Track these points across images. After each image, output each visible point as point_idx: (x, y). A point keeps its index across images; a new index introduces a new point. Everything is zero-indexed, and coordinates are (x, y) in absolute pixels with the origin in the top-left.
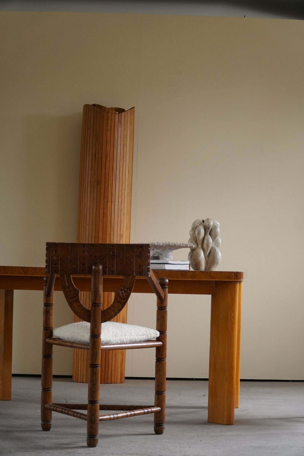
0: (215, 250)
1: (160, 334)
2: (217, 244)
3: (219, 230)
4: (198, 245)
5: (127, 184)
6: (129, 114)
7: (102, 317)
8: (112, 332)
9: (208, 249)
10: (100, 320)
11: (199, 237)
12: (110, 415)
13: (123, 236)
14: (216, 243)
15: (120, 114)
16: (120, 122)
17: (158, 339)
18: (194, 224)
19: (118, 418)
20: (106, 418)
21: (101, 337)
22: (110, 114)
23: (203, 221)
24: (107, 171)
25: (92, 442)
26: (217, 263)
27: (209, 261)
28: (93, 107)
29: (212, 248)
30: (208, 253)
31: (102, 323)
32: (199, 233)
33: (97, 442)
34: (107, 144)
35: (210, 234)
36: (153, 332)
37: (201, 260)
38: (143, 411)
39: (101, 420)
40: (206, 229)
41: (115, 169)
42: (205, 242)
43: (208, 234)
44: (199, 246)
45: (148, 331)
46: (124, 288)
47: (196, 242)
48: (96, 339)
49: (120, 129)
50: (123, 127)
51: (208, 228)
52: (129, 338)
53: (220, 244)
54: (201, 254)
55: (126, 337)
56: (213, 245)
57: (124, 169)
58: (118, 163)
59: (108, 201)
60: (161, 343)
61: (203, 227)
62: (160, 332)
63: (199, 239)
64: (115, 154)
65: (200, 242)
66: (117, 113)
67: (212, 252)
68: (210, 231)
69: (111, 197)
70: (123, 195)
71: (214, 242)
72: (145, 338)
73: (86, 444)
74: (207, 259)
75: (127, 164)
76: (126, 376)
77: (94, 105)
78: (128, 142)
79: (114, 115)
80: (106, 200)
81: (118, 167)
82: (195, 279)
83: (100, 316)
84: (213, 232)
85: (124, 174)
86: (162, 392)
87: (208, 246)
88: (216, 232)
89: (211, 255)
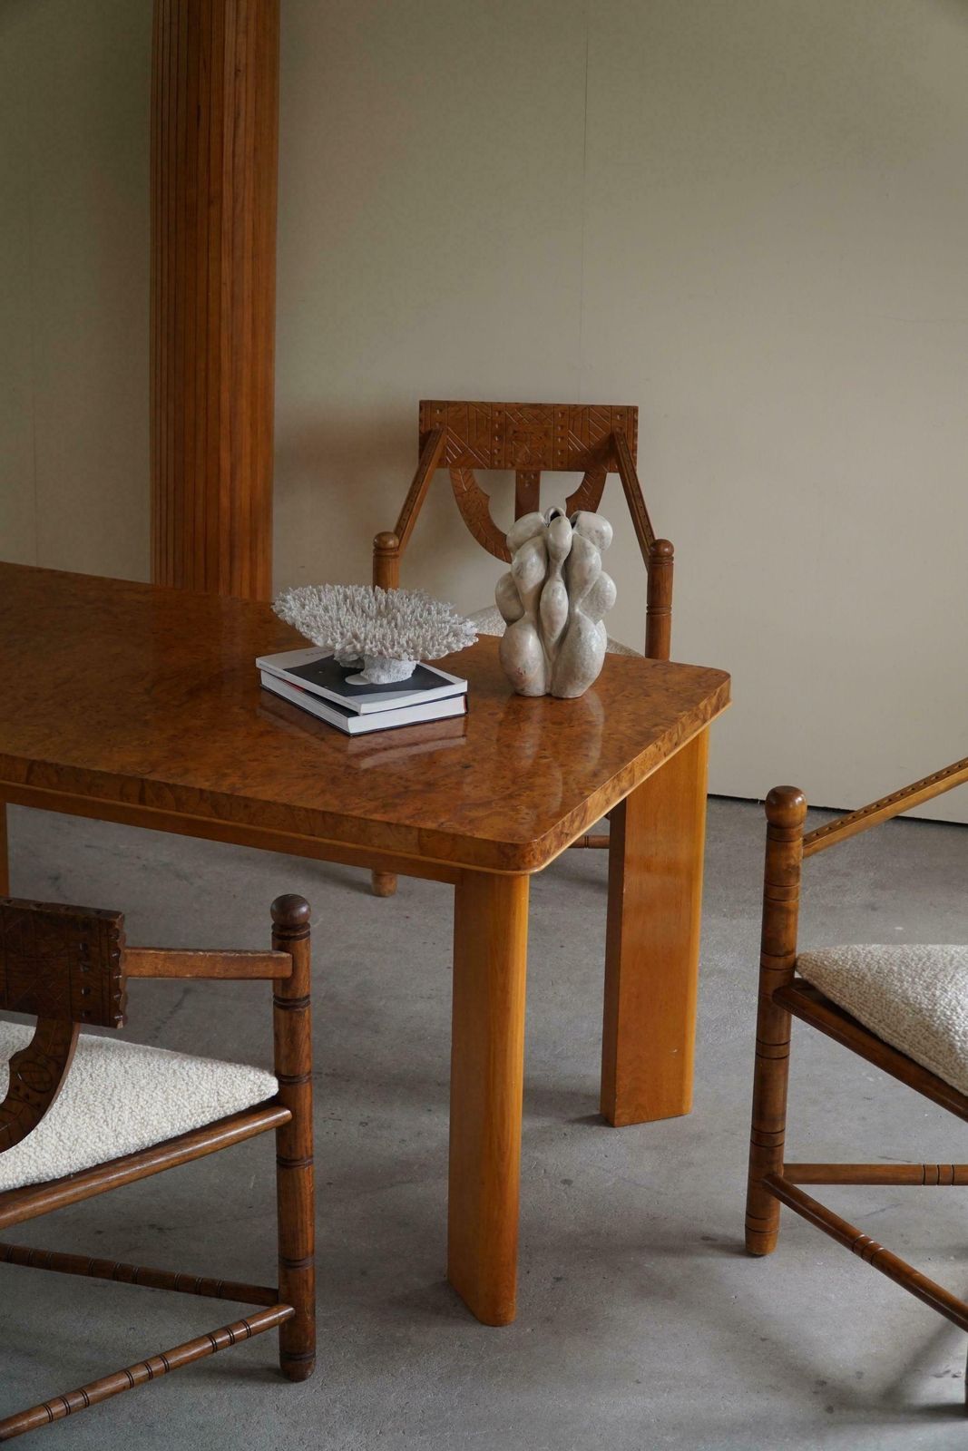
0: (579, 633)
2: (595, 603)
3: (595, 558)
4: (522, 608)
9: (554, 628)
11: (523, 582)
14: (592, 601)
27: (559, 669)
29: (570, 624)
30: (555, 639)
32: (524, 570)
35: (564, 576)
37: (528, 663)
40: (549, 558)
42: (545, 601)
43: (558, 574)
44: (526, 614)
46: (37, 1056)
47: (517, 595)
51: (558, 554)
54: (527, 645)
55: (121, 1141)
56: (574, 613)
61: (538, 549)
63: (525, 591)
65: (529, 603)
67: (570, 635)
68: (565, 565)
71: (578, 601)
74: (551, 660)
84: (575, 572)
86: (295, 1261)
87: (552, 623)
88: (582, 568)
89: (565, 647)
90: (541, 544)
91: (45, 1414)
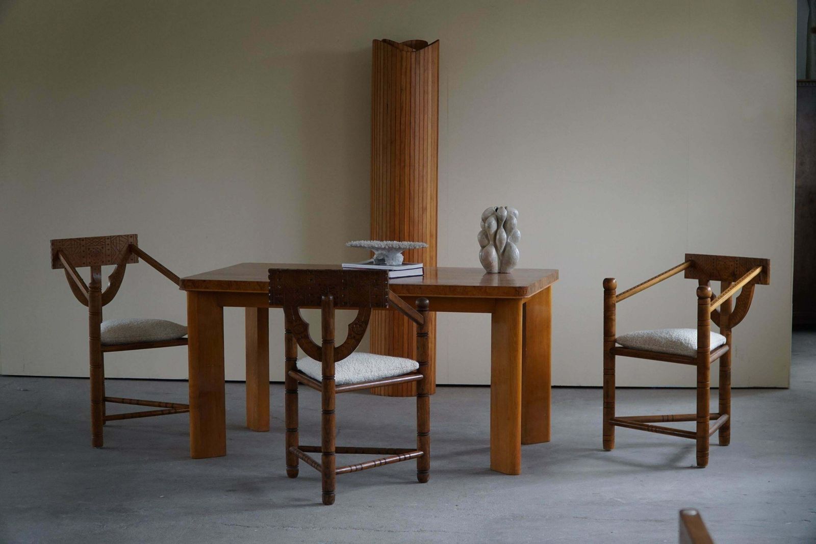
0: (511, 247)
1: (419, 366)
2: (515, 238)
3: (515, 221)
4: (489, 241)
5: (430, 140)
6: (430, 50)
7: (334, 356)
8: (353, 369)
9: (501, 247)
10: (332, 359)
11: (489, 231)
12: (350, 467)
13: (426, 209)
14: (513, 238)
15: (418, 52)
16: (418, 62)
17: (417, 372)
18: (484, 214)
19: (362, 469)
20: (346, 471)
21: (335, 378)
22: (404, 53)
23: (497, 210)
24: (403, 127)
25: (328, 499)
26: (513, 263)
27: (503, 262)
28: (382, 43)
29: (507, 244)
30: (502, 251)
31: (336, 363)
32: (489, 227)
33: (334, 500)
34: (401, 92)
35: (504, 227)
36: (410, 363)
37: (492, 260)
38: (398, 458)
39: (338, 473)
40: (498, 220)
41: (413, 124)
42: (498, 237)
43: (502, 227)
44: (491, 242)
45: (403, 363)
46: (358, 321)
47: (487, 236)
48: (328, 381)
49: (418, 72)
50: (422, 69)
51: (502, 220)
52: (377, 374)
53: (520, 239)
54: (492, 252)
55: (373, 374)
56: (508, 241)
57: (426, 123)
58: (417, 117)
59: (405, 166)
60: (422, 376)
61: (495, 219)
62: (419, 363)
63: (490, 234)
64: (413, 105)
65: (491, 238)
66: (414, 50)
67: (507, 249)
68: (505, 223)
69: (408, 161)
70: (425, 158)
71: (510, 237)
72: (398, 372)
73: (320, 500)
74: (501, 258)
75: (430, 116)
76: (437, 383)
77: (384, 41)
78: (430, 88)
79: (409, 53)
80: (402, 165)
81: (417, 122)
82: (467, 296)
83: (332, 354)
84: (508, 225)
85: (426, 130)
86: (425, 433)
87: (501, 243)
88: (511, 224)
89: (506, 253)
90: (495, 217)
91: (373, 463)
